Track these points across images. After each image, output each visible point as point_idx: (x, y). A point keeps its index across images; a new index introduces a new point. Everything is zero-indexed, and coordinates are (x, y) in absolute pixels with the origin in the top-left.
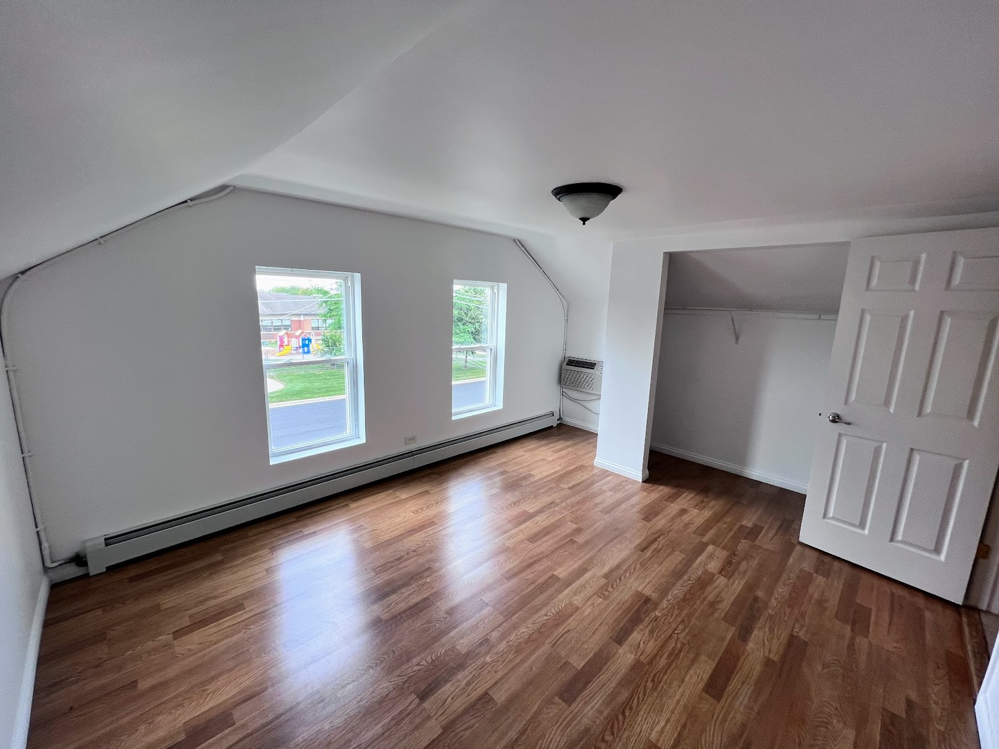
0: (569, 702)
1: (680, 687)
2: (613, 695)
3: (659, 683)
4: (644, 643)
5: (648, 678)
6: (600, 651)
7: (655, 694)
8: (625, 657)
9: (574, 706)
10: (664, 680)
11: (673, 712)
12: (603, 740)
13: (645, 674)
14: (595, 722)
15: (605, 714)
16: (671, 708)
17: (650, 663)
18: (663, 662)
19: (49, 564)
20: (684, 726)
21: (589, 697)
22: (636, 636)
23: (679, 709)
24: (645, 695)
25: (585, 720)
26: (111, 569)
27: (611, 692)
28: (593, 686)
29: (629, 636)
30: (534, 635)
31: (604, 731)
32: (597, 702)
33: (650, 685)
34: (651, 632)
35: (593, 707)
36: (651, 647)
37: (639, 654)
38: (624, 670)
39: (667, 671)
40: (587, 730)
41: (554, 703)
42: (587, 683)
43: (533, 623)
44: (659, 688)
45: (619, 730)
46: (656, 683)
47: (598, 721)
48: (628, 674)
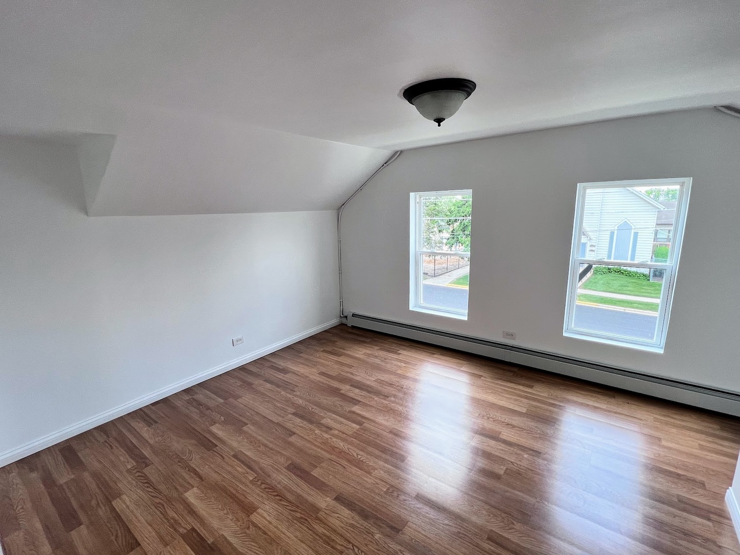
0: (288, 468)
1: (296, 537)
2: (290, 491)
3: (300, 523)
4: (338, 517)
5: (304, 514)
6: (327, 486)
7: (290, 518)
8: (324, 502)
9: (285, 470)
10: (302, 526)
11: (276, 527)
12: (262, 483)
13: (308, 513)
14: (273, 480)
15: (278, 486)
16: (279, 527)
17: (318, 518)
18: (320, 529)
19: (342, 316)
20: (265, 533)
21: (290, 477)
22: (345, 512)
23: (278, 532)
24: (290, 510)
25: (275, 475)
26: (353, 327)
27: (293, 490)
28: (298, 480)
29: (345, 507)
30: (338, 450)
31: (267, 484)
32: (286, 481)
33: (298, 515)
34: (352, 526)
35: (283, 479)
36: (334, 522)
37: (327, 512)
38: (310, 499)
39: (311, 530)
40: (269, 476)
41: (287, 461)
42: (301, 477)
43: (348, 448)
44: (295, 521)
45: (267, 492)
46: (302, 520)
47: (274, 481)
48: (307, 501)
